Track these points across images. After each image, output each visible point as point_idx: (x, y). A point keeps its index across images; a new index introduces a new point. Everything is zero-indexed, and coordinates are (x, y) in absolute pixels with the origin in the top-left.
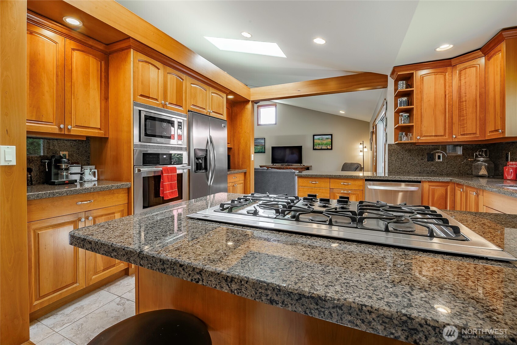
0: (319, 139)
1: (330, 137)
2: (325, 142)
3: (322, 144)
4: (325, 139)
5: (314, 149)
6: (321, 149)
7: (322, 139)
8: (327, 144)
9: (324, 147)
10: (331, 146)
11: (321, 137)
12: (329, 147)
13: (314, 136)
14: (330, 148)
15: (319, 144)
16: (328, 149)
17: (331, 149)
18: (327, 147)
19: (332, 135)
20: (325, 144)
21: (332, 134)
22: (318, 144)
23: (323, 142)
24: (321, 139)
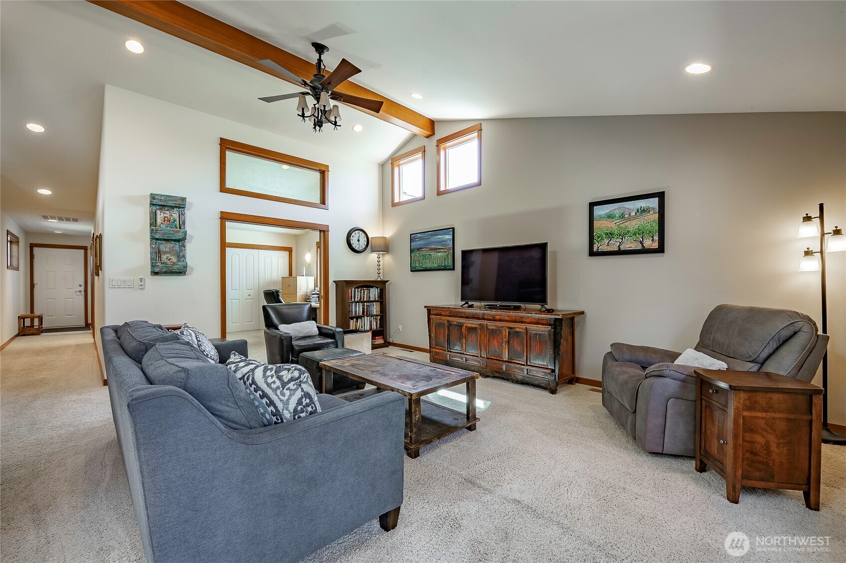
0: (610, 217)
1: (654, 203)
2: (633, 225)
3: (622, 235)
4: (633, 214)
5: (592, 253)
6: (620, 253)
7: (622, 216)
8: (640, 233)
9: (629, 245)
10: (656, 238)
11: (619, 208)
12: (648, 243)
13: (592, 205)
14: (655, 245)
15: (610, 235)
16: (644, 251)
17: (661, 249)
18: (641, 243)
19: (661, 196)
20: (635, 234)
21: (663, 193)
22: (607, 234)
23: (626, 227)
24: (617, 213)
